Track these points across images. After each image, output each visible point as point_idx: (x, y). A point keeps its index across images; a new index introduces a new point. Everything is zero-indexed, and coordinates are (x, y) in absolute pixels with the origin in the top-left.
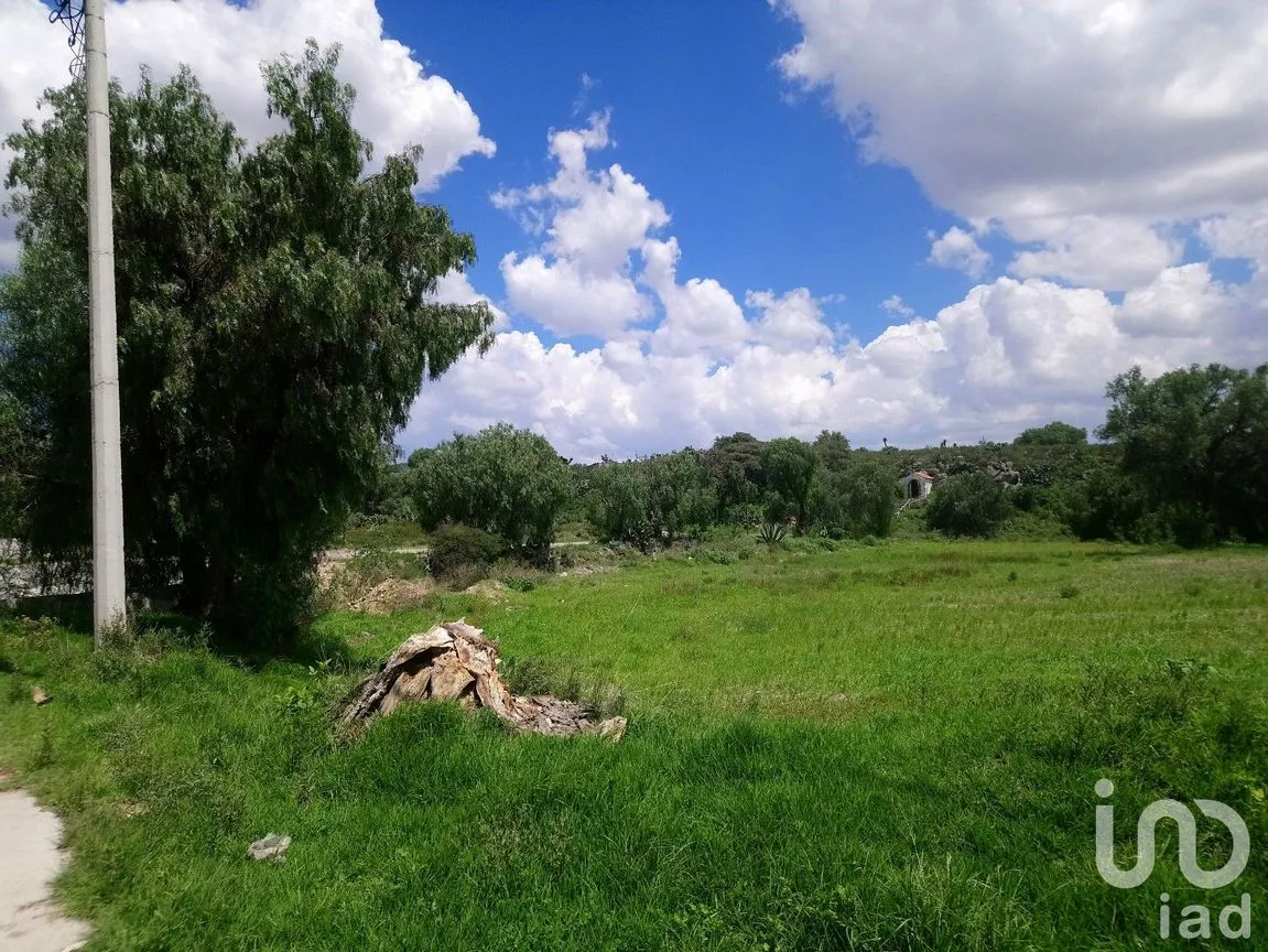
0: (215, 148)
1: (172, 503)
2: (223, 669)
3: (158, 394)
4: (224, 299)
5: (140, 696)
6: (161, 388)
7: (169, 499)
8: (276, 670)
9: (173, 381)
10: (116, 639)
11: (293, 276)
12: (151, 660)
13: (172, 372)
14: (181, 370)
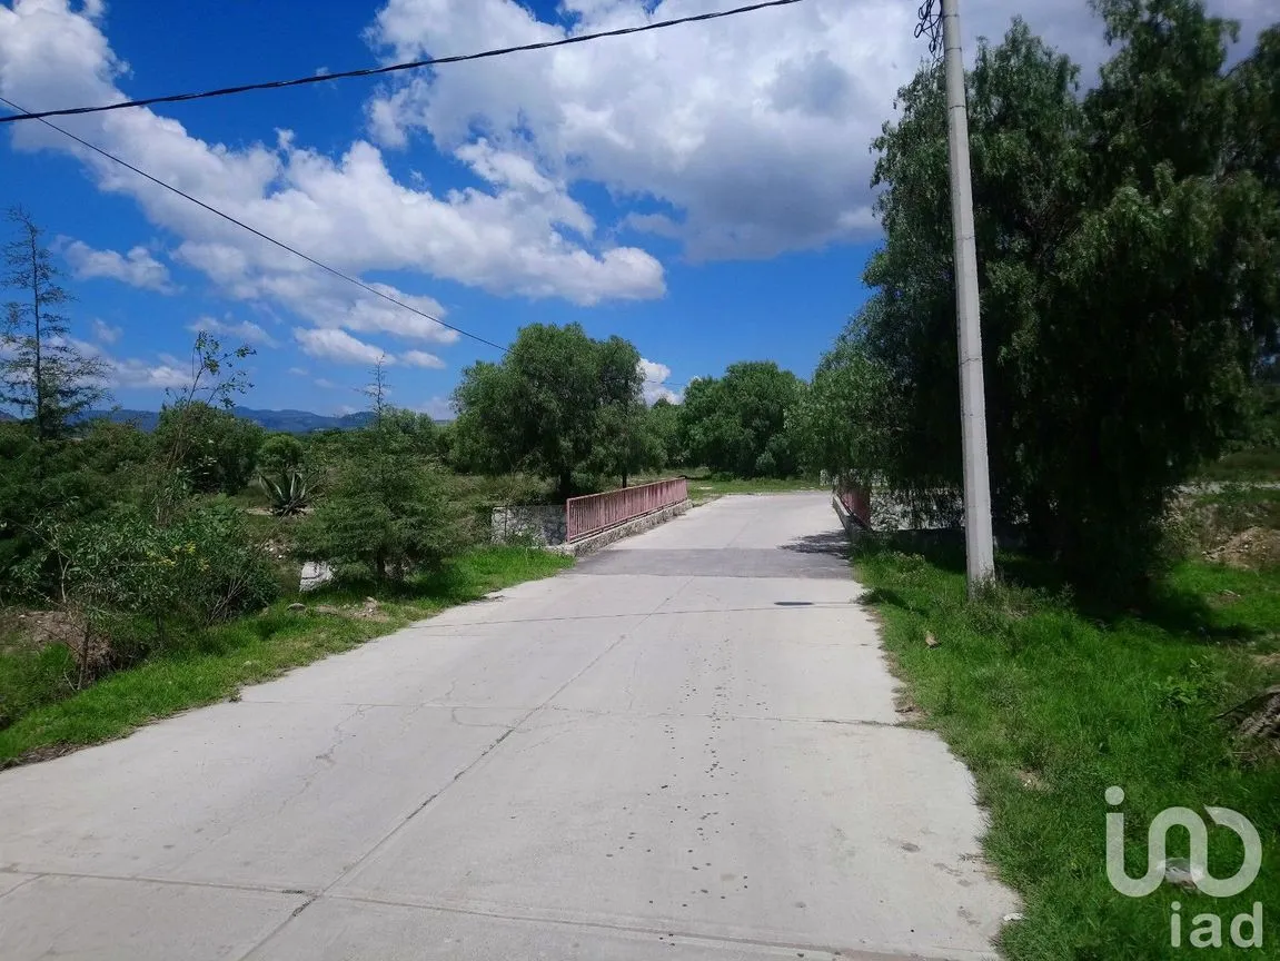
0: (1051, 88)
1: (1019, 453)
2: (1090, 634)
3: (1004, 350)
4: (1068, 250)
5: (1014, 654)
6: (1008, 343)
7: (1016, 450)
8: (1132, 630)
9: (1019, 336)
10: (988, 595)
11: (1142, 218)
12: (1020, 618)
13: (1020, 327)
14: (1028, 325)
